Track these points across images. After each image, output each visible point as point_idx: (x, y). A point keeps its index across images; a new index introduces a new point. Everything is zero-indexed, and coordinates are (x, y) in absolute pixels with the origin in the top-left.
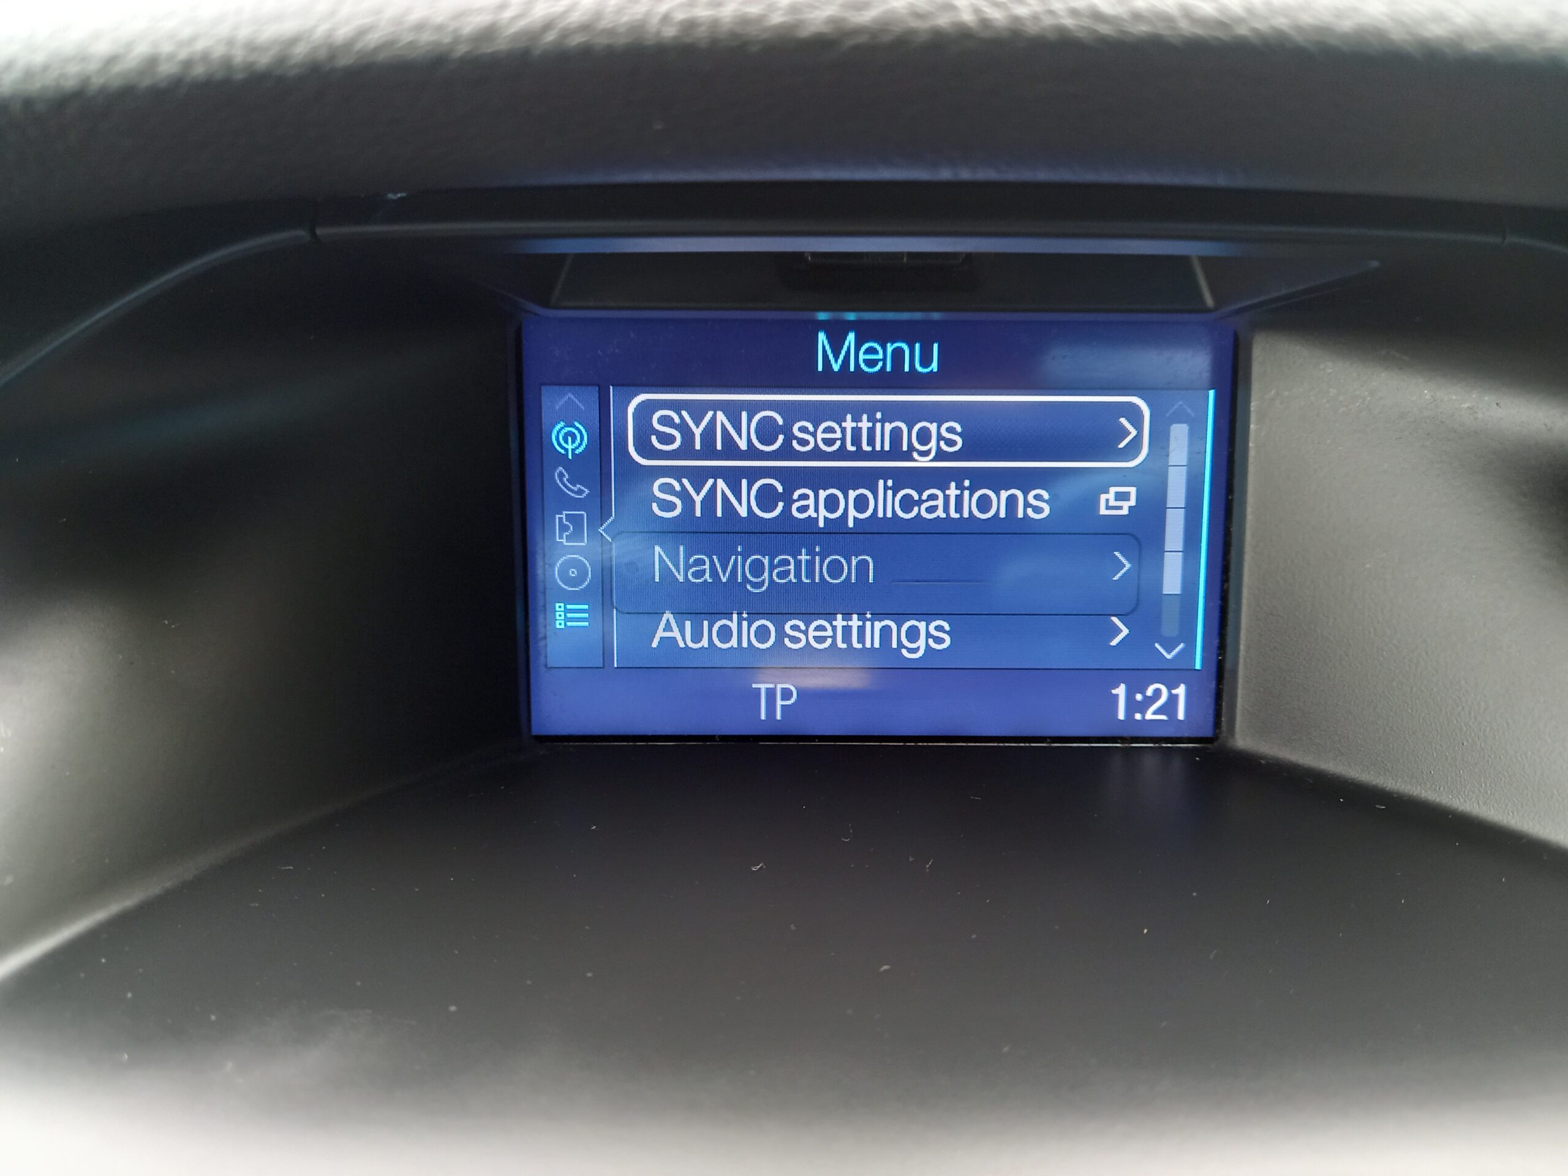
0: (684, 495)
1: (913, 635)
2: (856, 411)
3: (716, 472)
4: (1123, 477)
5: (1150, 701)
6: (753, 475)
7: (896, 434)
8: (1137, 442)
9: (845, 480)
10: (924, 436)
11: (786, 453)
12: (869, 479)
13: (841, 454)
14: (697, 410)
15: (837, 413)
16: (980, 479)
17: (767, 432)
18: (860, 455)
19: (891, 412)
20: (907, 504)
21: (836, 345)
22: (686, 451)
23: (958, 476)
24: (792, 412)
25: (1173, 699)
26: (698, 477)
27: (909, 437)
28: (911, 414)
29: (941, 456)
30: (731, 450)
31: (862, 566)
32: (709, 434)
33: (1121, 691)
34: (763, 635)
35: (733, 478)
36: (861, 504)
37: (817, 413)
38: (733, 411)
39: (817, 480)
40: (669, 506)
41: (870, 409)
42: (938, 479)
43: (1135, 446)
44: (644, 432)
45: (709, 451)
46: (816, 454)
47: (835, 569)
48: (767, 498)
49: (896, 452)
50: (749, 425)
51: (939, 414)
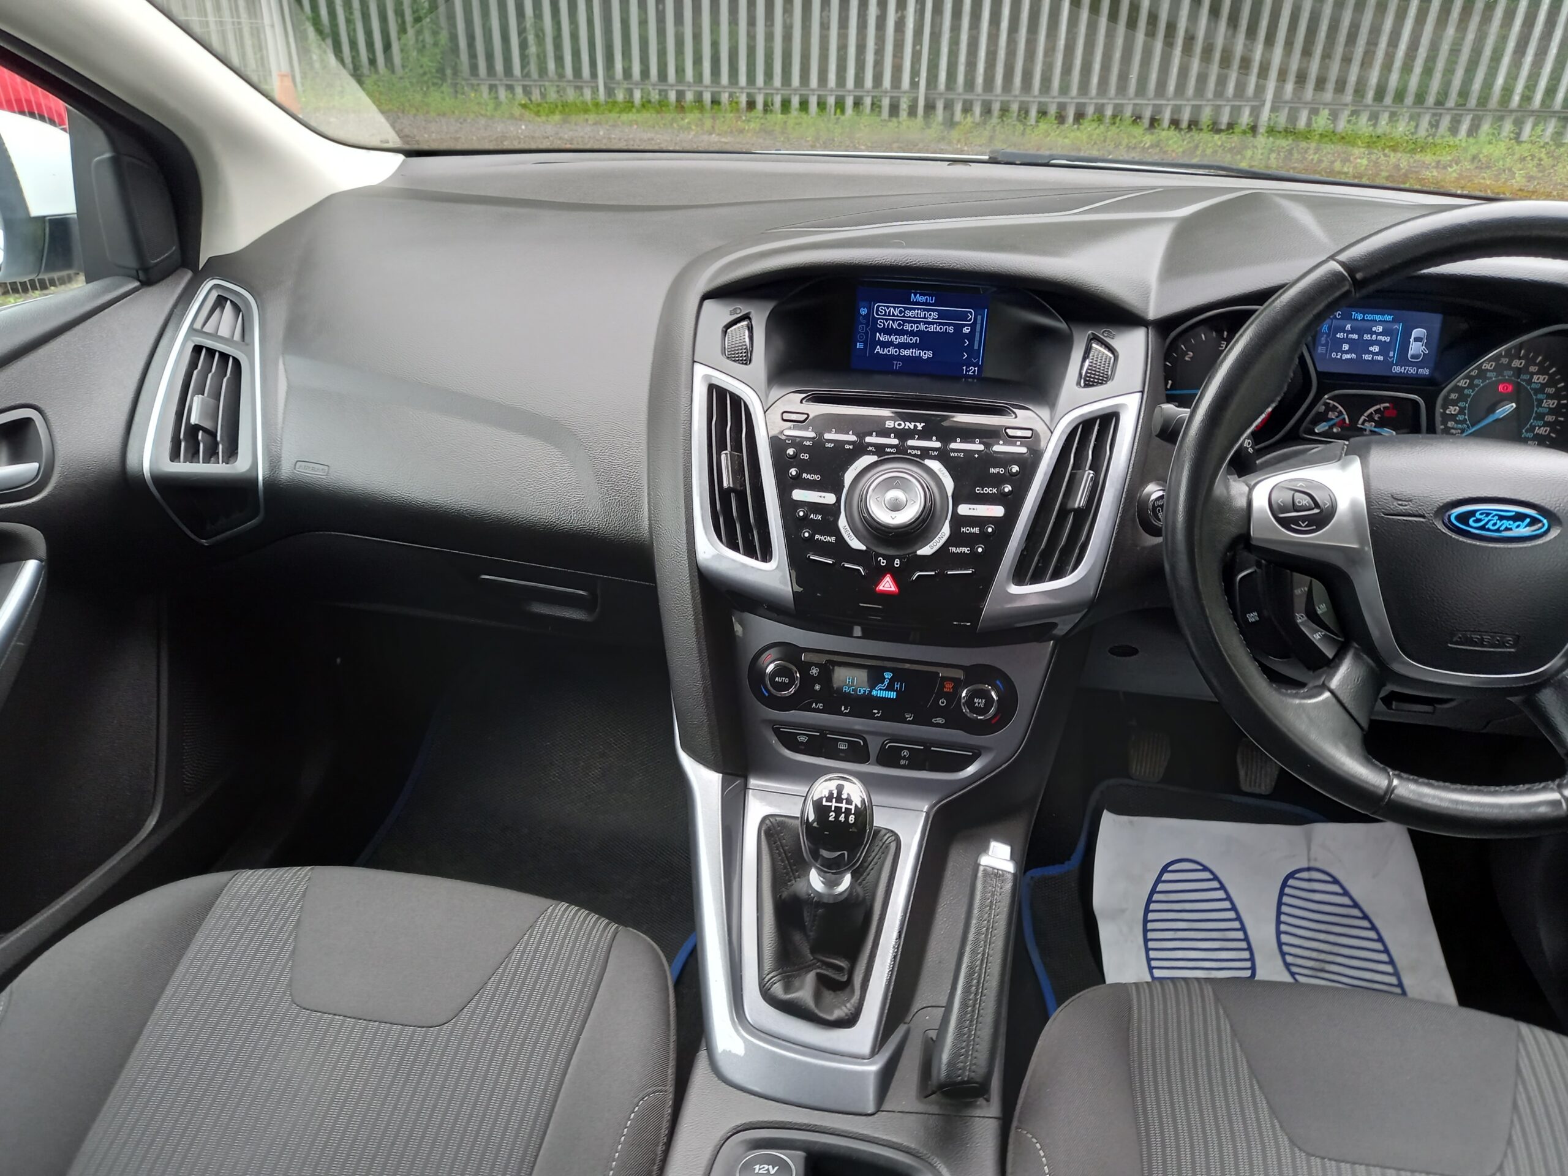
0: (884, 323)
1: (925, 354)
2: (918, 309)
3: (890, 319)
4: (968, 325)
5: (970, 370)
6: (897, 320)
7: (925, 314)
8: (971, 319)
9: (915, 322)
10: (930, 315)
11: (904, 316)
12: (919, 322)
13: (914, 317)
14: (888, 307)
15: (914, 309)
16: (940, 324)
17: (901, 312)
18: (918, 318)
19: (925, 310)
20: (926, 328)
21: (915, 296)
22: (885, 315)
23: (936, 323)
24: (906, 309)
25: (975, 370)
26: (887, 320)
27: (927, 314)
28: (928, 310)
29: (933, 319)
30: (893, 315)
31: (916, 340)
32: (889, 312)
33: (965, 368)
34: (896, 352)
35: (893, 320)
36: (917, 327)
37: (910, 309)
38: (894, 308)
39: (909, 322)
40: (880, 325)
41: (921, 309)
42: (932, 323)
43: (971, 320)
44: (877, 310)
45: (889, 315)
46: (910, 317)
47: (911, 340)
48: (899, 325)
49: (925, 318)
50: (897, 311)
51: (934, 310)
